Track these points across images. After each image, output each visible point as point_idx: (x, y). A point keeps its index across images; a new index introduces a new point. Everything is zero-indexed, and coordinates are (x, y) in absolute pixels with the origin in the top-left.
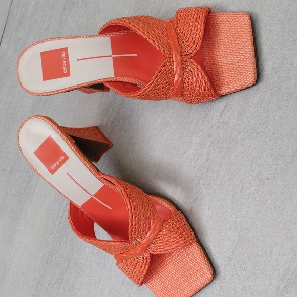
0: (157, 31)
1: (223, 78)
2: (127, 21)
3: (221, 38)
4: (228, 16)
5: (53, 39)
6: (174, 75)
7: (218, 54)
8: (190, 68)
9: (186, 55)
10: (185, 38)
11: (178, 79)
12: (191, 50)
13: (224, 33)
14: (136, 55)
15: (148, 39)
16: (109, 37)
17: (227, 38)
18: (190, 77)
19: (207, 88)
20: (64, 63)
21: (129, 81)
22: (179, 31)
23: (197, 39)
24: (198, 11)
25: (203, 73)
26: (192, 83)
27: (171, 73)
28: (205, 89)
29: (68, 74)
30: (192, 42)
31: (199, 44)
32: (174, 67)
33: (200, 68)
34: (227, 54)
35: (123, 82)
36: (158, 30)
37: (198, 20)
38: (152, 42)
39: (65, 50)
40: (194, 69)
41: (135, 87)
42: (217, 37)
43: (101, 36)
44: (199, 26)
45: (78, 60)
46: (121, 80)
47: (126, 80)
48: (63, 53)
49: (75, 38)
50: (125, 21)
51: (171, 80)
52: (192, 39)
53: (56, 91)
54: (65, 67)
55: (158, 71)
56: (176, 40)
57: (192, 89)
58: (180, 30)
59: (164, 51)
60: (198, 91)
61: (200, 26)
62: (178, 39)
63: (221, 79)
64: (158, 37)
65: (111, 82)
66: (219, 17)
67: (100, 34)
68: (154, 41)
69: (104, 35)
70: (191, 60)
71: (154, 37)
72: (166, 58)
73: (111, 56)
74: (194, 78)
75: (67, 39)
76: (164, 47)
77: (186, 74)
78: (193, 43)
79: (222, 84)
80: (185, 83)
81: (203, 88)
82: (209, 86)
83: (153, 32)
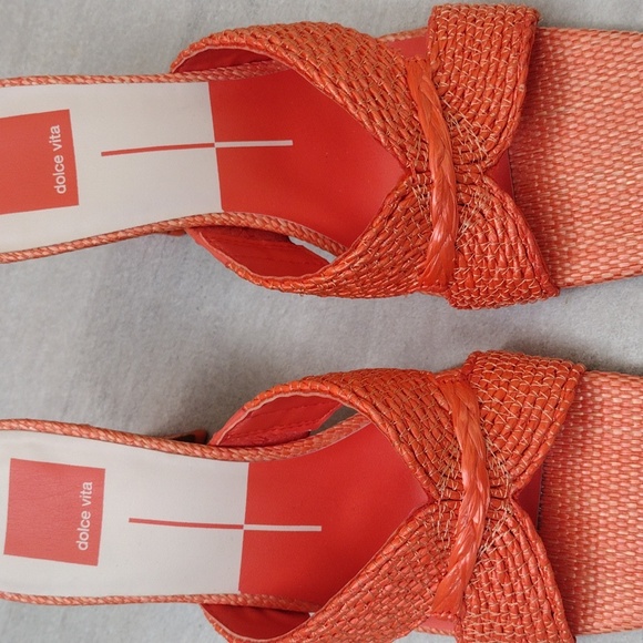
0: (375, 78)
1: (572, 236)
2: (277, 41)
3: (570, 111)
4: (595, 41)
5: (20, 79)
6: (431, 227)
7: (558, 160)
8: (482, 205)
9: (470, 163)
10: (463, 106)
11: (443, 240)
12: (484, 146)
13: (583, 96)
14: (290, 143)
15: (351, 107)
16: (207, 84)
17: (591, 110)
18: (480, 235)
19: (529, 269)
20: (59, 160)
21: (269, 227)
22: (443, 84)
23: (503, 113)
24: (503, 19)
25: (520, 221)
26: (483, 254)
27: (421, 221)
28: (522, 274)
29: (71, 198)
30: (489, 120)
31: (511, 129)
32: (434, 202)
33: (510, 205)
34: (590, 162)
35: (247, 229)
36: (379, 76)
37: (506, 50)
38: (364, 118)
39: (62, 118)
40: (493, 210)
41: (286, 244)
42: (557, 105)
43: (178, 80)
44: (510, 71)
45: (104, 154)
46: (243, 224)
47: (257, 221)
48: (56, 129)
49: (93, 80)
50: (270, 42)
51: (419, 243)
52: (488, 111)
53: (31, 250)
54: (60, 174)
55: (385, 213)
56: (438, 112)
57: (481, 271)
58: (449, 79)
59: (403, 149)
60: (500, 275)
61: (514, 71)
62: (444, 107)
63: (568, 240)
64: (380, 101)
65: (213, 227)
66: (567, 44)
67: (177, 71)
68: (370, 116)
69: (190, 76)
70: (486, 180)
71: (370, 99)
72: (408, 172)
73: (212, 145)
74: (491, 237)
75: (67, 82)
76: (402, 137)
77: (466, 224)
78: (492, 125)
79: (569, 253)
80: (461, 251)
81: (516, 270)
82: (537, 264)
83: (365, 85)
